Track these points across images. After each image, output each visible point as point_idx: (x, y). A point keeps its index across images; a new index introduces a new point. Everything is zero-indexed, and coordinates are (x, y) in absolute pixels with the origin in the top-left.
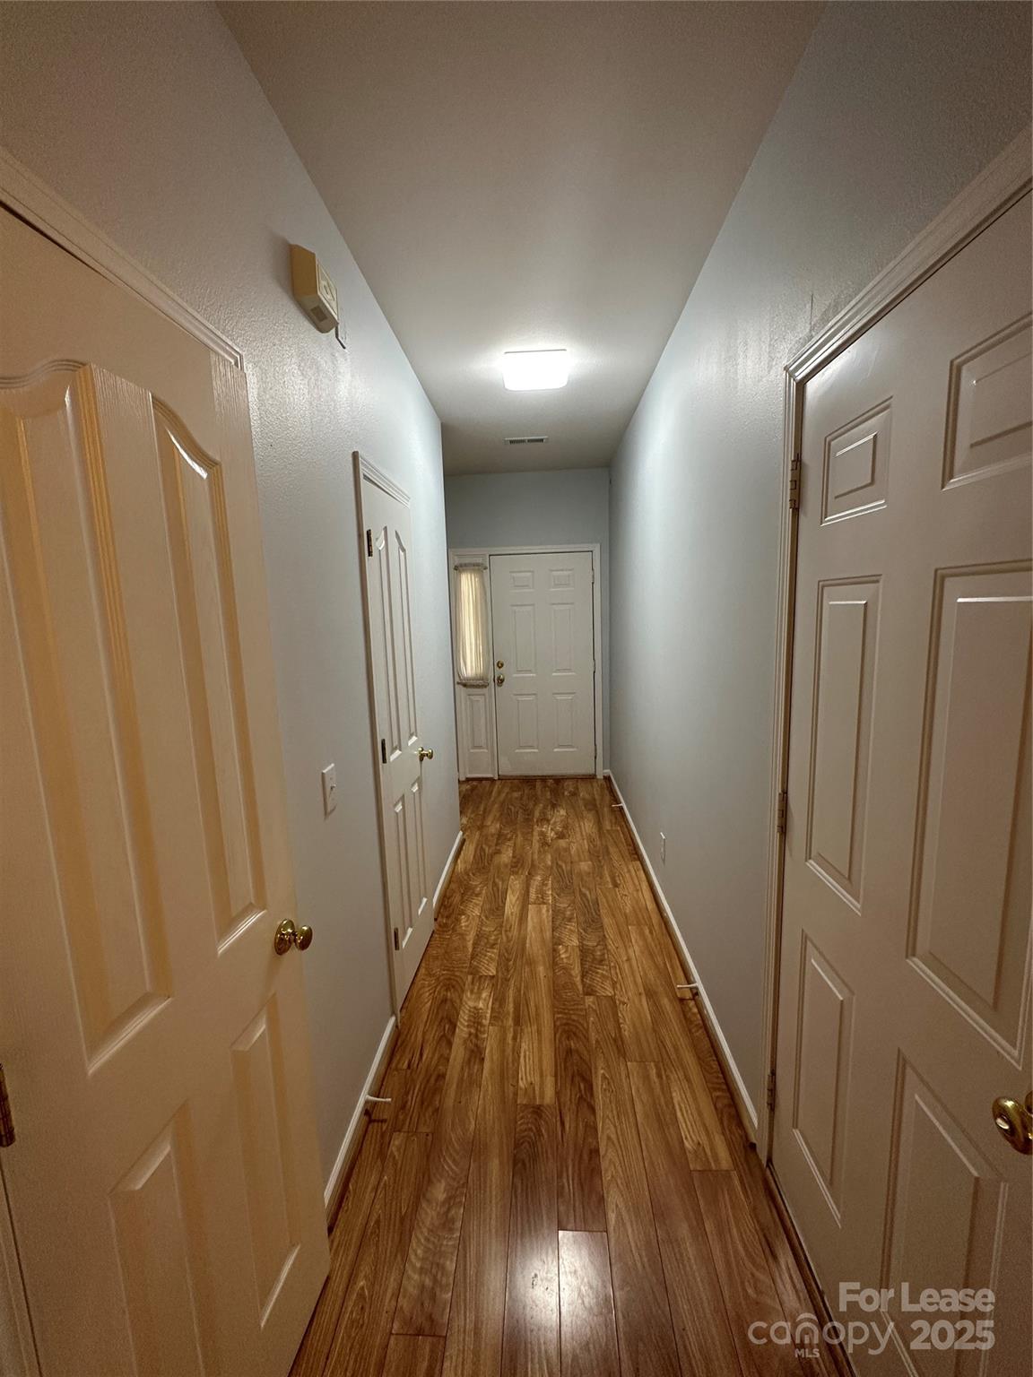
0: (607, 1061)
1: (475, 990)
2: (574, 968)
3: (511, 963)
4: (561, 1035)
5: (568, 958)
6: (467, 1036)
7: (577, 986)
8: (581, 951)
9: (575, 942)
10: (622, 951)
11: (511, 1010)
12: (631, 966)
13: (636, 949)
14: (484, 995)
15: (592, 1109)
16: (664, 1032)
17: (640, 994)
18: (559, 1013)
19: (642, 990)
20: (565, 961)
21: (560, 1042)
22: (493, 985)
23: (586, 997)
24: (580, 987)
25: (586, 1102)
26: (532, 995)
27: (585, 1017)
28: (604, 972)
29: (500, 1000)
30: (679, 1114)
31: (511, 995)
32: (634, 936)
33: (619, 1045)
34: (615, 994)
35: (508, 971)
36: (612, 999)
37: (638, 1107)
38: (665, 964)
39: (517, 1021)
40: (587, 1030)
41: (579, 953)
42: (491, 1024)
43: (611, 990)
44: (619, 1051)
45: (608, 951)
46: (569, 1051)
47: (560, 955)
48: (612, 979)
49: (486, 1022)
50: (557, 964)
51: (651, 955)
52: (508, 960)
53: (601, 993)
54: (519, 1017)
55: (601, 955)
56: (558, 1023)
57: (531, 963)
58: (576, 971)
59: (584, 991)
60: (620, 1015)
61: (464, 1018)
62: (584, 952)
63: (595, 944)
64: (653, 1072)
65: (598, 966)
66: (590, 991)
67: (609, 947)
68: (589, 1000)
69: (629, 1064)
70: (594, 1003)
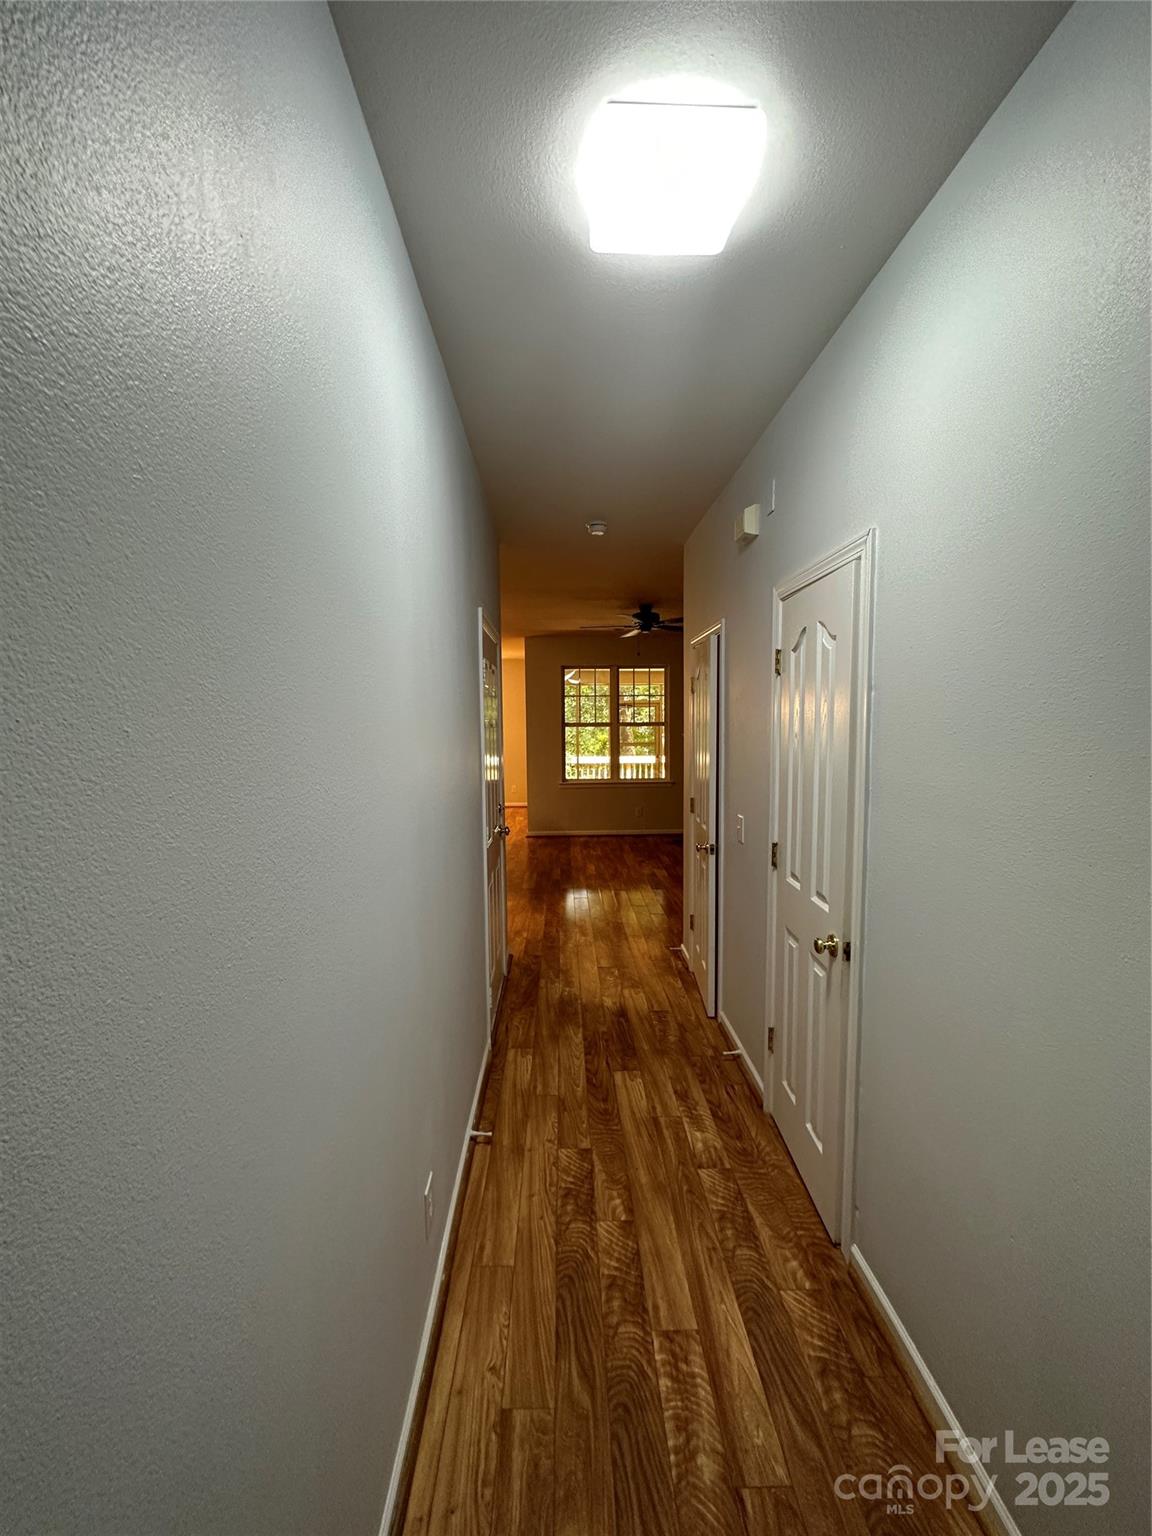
0: (575, 1097)
1: (712, 1150)
2: (603, 1182)
3: (685, 1188)
4: (613, 1112)
5: (611, 1198)
6: (698, 1108)
7: (599, 1159)
8: (593, 1212)
9: (602, 1228)
10: (536, 1210)
11: (665, 1131)
12: (530, 1187)
13: (516, 1211)
14: (700, 1145)
15: (587, 1070)
16: (520, 1115)
17: (530, 1150)
18: (617, 1130)
19: (526, 1153)
20: (615, 1193)
21: (613, 1108)
22: (695, 1156)
23: (589, 1147)
24: (595, 1157)
25: (591, 1075)
26: (649, 1147)
27: (590, 1126)
28: (565, 1177)
29: (681, 1140)
30: (530, 1068)
31: (670, 1145)
32: (511, 1239)
33: (562, 1105)
34: (557, 1150)
35: (684, 1175)
36: (561, 1144)
37: (556, 1071)
38: (486, 1188)
39: (656, 1121)
40: (589, 1116)
41: (597, 1208)
42: (680, 1118)
43: (560, 1154)
44: (563, 1103)
45: (554, 1213)
46: (605, 1100)
47: (623, 1203)
48: (557, 1169)
49: (685, 1120)
50: (625, 1187)
51: (498, 1204)
52: (690, 1191)
53: (571, 1152)
54: (656, 1126)
55: (568, 1203)
56: (616, 1121)
57: (659, 1188)
58: (600, 1178)
59: (592, 1153)
60: (556, 1130)
61: (709, 1121)
62: (588, 1212)
63: (573, 1225)
64: (539, 1088)
65: (572, 1186)
66: (585, 1153)
67: (553, 1219)
68: (585, 1144)
69: (557, 1094)
70: (582, 1141)
